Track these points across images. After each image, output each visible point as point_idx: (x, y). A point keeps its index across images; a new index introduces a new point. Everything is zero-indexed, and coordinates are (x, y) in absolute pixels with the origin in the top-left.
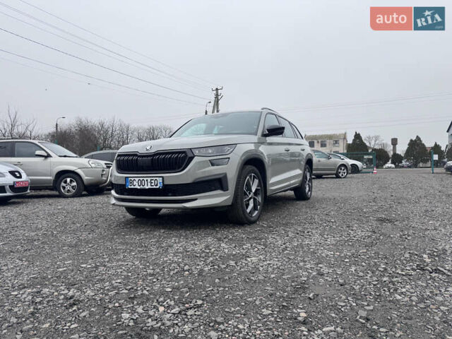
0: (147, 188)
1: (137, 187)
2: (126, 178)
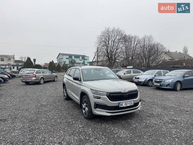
0: (128, 106)
1: (124, 106)
2: (119, 103)
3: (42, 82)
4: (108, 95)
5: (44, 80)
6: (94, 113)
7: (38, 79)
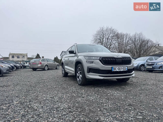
0: (122, 71)
1: (117, 70)
2: (112, 67)
3: (46, 68)
4: (101, 59)
5: (48, 67)
6: (87, 78)
7: (43, 66)
